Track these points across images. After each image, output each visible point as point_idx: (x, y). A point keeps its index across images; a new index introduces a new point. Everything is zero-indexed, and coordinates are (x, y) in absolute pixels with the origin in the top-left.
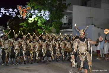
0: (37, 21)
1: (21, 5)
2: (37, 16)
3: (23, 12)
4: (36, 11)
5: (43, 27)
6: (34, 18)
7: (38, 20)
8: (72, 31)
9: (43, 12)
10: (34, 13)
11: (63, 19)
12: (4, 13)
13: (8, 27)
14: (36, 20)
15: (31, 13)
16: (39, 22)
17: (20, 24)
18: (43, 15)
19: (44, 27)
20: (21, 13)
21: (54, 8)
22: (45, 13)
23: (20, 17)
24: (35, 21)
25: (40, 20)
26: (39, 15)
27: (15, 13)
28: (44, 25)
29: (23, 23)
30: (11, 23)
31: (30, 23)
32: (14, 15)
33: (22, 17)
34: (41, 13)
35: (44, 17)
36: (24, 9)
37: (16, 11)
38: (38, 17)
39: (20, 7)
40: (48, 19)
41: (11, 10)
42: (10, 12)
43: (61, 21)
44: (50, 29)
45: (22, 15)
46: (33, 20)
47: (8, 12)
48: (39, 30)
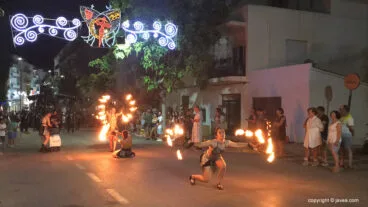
0: (142, 54)
1: (92, 6)
2: (140, 39)
3: (99, 27)
4: (138, 25)
5: (159, 71)
6: (132, 45)
7: (142, 50)
8: (244, 83)
9: (157, 25)
10: (132, 28)
11: (217, 45)
12: (41, 31)
13: (58, 71)
14: (138, 50)
15: (121, 29)
16: (146, 57)
17: (92, 64)
18: (160, 36)
19: (161, 72)
20: (91, 29)
21: (191, 15)
22: (163, 28)
23: (90, 42)
24: (133, 52)
25: (149, 51)
26: (146, 36)
27: (75, 30)
28: (162, 66)
29: (98, 61)
30: (66, 61)
31: (119, 59)
32: (71, 35)
33: (97, 41)
34: (151, 28)
35: (162, 42)
36: (102, 16)
37: (77, 23)
38: (142, 40)
39: (88, 13)
40: (173, 46)
41: (62, 20)
42: (59, 28)
43: (211, 52)
44: (180, 75)
45: (94, 37)
46: (128, 52)
47: (52, 27)
48: (146, 79)
